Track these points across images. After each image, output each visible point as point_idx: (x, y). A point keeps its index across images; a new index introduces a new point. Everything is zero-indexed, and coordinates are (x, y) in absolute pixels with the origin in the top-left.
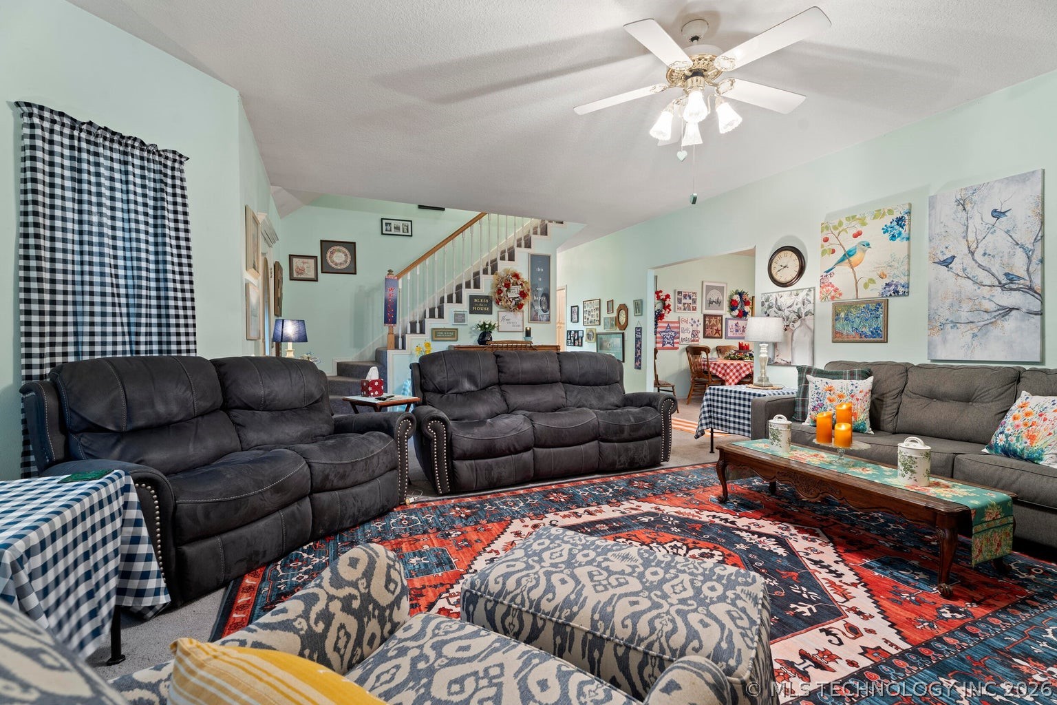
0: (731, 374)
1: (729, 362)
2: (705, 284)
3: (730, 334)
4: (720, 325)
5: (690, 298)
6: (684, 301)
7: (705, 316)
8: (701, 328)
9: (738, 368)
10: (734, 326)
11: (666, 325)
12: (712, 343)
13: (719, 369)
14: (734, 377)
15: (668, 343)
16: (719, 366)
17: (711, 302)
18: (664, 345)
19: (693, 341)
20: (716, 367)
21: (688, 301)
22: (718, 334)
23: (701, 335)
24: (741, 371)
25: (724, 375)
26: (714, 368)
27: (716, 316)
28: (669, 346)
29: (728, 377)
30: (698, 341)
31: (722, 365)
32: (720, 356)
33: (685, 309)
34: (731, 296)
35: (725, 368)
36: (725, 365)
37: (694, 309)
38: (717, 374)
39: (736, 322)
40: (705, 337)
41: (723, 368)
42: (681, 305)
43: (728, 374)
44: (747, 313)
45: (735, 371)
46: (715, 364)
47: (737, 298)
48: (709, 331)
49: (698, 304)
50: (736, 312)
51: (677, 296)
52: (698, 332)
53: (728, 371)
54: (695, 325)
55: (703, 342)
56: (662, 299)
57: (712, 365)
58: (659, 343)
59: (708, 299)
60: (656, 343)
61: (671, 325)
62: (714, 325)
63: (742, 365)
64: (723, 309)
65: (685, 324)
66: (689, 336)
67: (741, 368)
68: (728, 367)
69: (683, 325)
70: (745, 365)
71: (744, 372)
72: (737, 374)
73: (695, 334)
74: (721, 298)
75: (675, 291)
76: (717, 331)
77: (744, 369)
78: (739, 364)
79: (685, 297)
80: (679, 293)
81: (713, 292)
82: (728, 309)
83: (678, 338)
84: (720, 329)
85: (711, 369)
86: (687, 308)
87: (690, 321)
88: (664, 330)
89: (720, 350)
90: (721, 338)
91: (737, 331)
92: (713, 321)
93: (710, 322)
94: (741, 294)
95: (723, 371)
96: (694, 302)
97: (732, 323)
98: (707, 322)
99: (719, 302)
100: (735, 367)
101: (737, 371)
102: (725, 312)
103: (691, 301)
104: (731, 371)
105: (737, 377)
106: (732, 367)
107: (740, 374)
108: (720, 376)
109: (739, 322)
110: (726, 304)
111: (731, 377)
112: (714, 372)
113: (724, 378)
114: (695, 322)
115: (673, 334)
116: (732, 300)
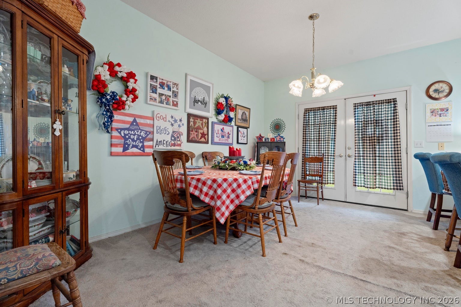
0: (224, 197)
1: (219, 175)
2: (189, 78)
3: (216, 140)
4: (205, 129)
5: (169, 89)
6: (160, 91)
7: (189, 115)
8: (184, 130)
9: (235, 185)
10: (220, 132)
11: (131, 119)
12: (197, 149)
13: (205, 189)
14: (228, 202)
15: (134, 146)
16: (204, 183)
17: (196, 101)
18: (125, 149)
19: (174, 145)
20: (200, 185)
21: (165, 92)
22: (204, 139)
23: (184, 138)
24: (239, 191)
25: (212, 198)
26: (196, 187)
27: (202, 118)
28: (135, 150)
29: (219, 203)
30: (180, 145)
31: (209, 182)
32: (207, 163)
33: (161, 102)
34: (217, 99)
35: (215, 186)
36: (214, 181)
37: (176, 105)
38: (202, 197)
39: (221, 127)
40: (189, 141)
41: (210, 187)
42: (154, 95)
43: (219, 197)
44: (232, 119)
45: (229, 191)
46: (198, 180)
47: (222, 101)
48: (193, 135)
49: (180, 99)
50: (222, 117)
51: (149, 82)
52: (180, 134)
53: (219, 191)
54: (176, 125)
55: (186, 147)
56: (122, 78)
57: (194, 183)
58: (116, 145)
59: (193, 96)
60: (112, 145)
61: (138, 120)
62: (198, 128)
63: (241, 181)
64: (209, 112)
65: (161, 121)
66: (168, 138)
67: (239, 186)
68: (220, 186)
69: (157, 123)
70: (245, 181)
71: (243, 192)
72: (233, 196)
73: (176, 136)
74: (207, 99)
75: (147, 74)
76: (203, 135)
77: (244, 187)
78: (236, 180)
79: (162, 85)
80: (152, 78)
81: (198, 89)
82: (214, 112)
83: (152, 140)
84: (206, 133)
85: (191, 189)
86: (164, 100)
87: (169, 118)
88: (127, 126)
89: (205, 157)
90: (207, 142)
91: (223, 136)
92: (199, 123)
93: (195, 123)
94: (226, 98)
95: (211, 193)
96: (175, 95)
97: (218, 127)
98: (191, 123)
99: (204, 103)
100: (230, 185)
101: (233, 191)
102: (210, 113)
103: (170, 93)
104: (225, 191)
105: (232, 201)
106: (225, 185)
107: (238, 197)
108: (207, 200)
109: (225, 127)
110: (212, 107)
111: (223, 203)
112: (197, 193)
113: (212, 203)
114: (176, 121)
115: (142, 134)
116: (218, 103)
